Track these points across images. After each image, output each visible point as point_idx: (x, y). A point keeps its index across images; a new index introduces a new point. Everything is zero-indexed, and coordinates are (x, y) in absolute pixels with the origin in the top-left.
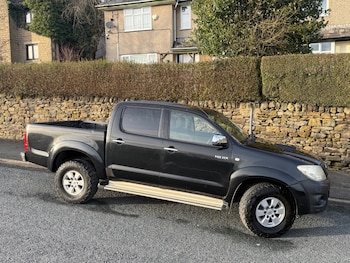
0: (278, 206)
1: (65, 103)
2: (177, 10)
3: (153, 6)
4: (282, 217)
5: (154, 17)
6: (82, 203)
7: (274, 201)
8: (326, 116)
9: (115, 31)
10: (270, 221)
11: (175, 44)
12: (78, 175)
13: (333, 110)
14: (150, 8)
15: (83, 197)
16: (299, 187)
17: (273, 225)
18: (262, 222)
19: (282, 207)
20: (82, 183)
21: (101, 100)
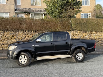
8: (86, 33)
21: (22, 31)
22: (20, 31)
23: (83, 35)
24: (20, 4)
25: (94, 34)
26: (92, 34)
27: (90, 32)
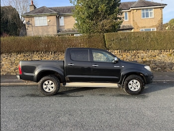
0: (137, 83)
1: (19, 56)
2: (58, 18)
3: (47, 16)
4: (139, 86)
5: (49, 20)
6: (54, 95)
7: (135, 81)
8: (128, 54)
9: (30, 26)
10: (135, 89)
11: (58, 31)
12: (51, 82)
13: (130, 51)
14: (46, 17)
15: (55, 92)
16: (146, 74)
17: (136, 90)
18: (132, 90)
19: (138, 83)
20: (53, 85)
21: (38, 53)
22: (35, 53)
23: (124, 55)
24: (63, 25)
25: (142, 55)
26: (139, 54)
27: (135, 51)
